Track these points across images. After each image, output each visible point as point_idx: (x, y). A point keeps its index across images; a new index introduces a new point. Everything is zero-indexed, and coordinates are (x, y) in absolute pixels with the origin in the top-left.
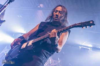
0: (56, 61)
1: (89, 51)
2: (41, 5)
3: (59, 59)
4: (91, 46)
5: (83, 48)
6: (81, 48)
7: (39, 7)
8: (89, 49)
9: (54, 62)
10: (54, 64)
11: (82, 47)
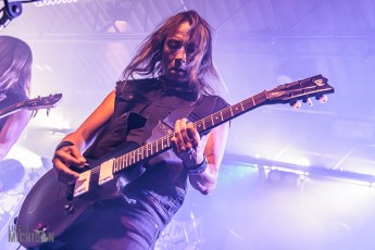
0: (184, 223)
1: (299, 180)
2: (120, 24)
3: (192, 216)
4: (306, 162)
5: (276, 171)
6: (270, 173)
7: (112, 30)
8: (298, 176)
9: (177, 227)
10: (177, 236)
11: (273, 168)
